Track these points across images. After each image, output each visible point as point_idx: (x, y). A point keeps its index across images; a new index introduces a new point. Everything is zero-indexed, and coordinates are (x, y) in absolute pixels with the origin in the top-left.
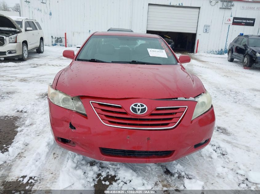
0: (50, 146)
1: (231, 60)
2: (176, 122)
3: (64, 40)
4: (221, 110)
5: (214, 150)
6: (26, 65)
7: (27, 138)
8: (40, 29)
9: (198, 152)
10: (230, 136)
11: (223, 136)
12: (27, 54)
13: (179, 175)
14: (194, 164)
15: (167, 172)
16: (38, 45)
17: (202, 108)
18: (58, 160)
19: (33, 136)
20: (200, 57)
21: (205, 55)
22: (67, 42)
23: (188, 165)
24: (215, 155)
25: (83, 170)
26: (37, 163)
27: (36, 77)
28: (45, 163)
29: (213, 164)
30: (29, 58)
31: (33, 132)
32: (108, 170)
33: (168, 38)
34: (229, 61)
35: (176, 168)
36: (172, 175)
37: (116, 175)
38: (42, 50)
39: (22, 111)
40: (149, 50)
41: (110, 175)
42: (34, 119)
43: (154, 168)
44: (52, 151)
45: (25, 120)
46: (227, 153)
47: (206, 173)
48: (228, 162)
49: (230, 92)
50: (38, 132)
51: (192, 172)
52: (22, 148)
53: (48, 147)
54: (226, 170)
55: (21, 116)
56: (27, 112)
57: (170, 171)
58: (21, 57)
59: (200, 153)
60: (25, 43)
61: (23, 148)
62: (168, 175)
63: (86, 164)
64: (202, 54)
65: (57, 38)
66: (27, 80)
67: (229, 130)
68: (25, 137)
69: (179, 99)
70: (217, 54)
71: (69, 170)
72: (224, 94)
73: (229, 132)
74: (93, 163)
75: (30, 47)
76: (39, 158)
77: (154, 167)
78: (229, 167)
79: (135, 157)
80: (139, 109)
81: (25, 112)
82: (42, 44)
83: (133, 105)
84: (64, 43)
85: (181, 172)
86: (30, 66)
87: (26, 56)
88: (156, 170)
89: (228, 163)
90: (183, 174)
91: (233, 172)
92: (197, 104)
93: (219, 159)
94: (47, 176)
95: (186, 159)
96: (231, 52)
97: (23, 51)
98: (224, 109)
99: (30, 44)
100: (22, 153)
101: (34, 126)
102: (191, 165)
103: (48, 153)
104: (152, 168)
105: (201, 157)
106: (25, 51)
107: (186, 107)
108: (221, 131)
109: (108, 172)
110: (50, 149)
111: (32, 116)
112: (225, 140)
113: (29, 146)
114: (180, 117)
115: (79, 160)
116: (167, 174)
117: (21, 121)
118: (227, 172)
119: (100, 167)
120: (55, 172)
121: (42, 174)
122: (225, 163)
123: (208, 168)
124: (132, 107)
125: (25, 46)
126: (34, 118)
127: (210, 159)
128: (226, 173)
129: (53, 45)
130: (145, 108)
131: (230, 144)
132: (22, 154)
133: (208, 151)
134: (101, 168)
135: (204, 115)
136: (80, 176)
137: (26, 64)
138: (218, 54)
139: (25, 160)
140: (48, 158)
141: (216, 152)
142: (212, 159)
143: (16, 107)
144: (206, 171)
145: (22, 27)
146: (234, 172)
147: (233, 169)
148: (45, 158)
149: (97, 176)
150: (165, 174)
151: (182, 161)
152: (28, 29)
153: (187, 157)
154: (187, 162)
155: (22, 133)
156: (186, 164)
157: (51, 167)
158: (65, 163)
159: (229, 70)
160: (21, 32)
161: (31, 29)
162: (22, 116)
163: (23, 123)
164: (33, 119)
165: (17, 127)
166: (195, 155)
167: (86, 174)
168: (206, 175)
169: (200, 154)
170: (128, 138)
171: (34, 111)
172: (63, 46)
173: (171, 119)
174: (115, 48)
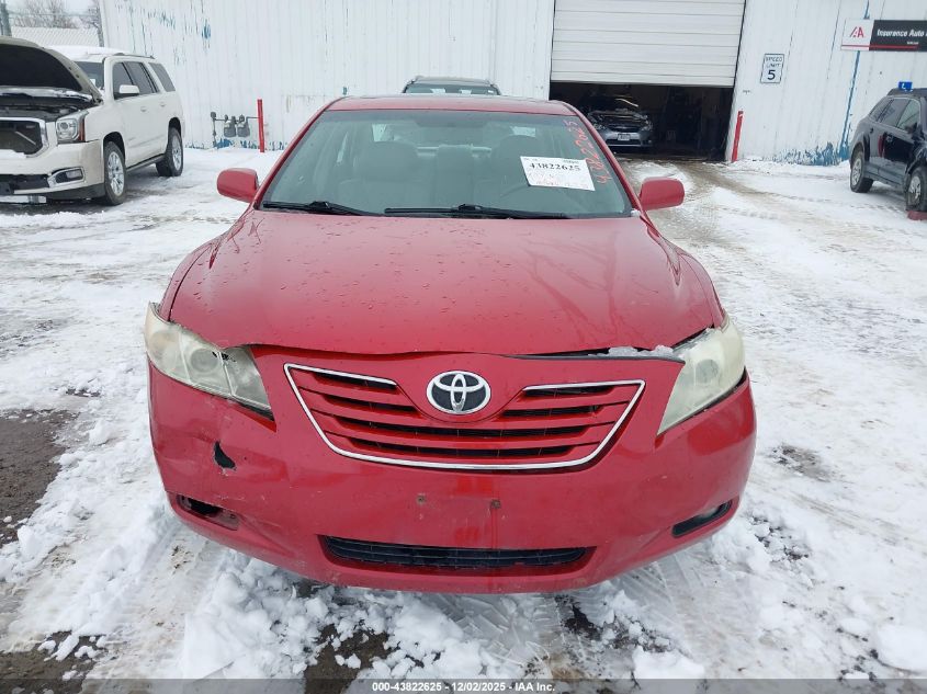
0: (163, 523)
1: (864, 186)
2: (598, 443)
3: (254, 125)
4: (803, 381)
5: (761, 539)
6: (119, 220)
7: (87, 490)
8: (169, 87)
9: (699, 546)
10: (827, 485)
11: (803, 485)
12: (122, 180)
13: (621, 635)
14: (679, 591)
15: (579, 623)
16: (161, 146)
17: (704, 385)
18: (188, 573)
19: (108, 482)
20: (747, 176)
21: (766, 170)
22: (268, 134)
23: (657, 595)
24: (760, 558)
25: (269, 612)
26: (113, 585)
27: (149, 262)
28: (142, 586)
29: (748, 593)
30: (130, 194)
31: (114, 469)
32: (360, 614)
33: (631, 108)
34: (853, 189)
35: (610, 609)
36: (594, 633)
37: (389, 632)
38: (177, 166)
39: (83, 391)
40: (526, 162)
41: (367, 633)
42: (123, 421)
43: (530, 607)
44: (170, 541)
45: (89, 424)
46: (810, 550)
47: (722, 629)
48: (810, 584)
49: (848, 312)
50: (131, 470)
51: (668, 624)
52: (67, 527)
53: (154, 525)
54: (797, 615)
55: (77, 410)
56: (102, 393)
57: (590, 618)
58: (100, 193)
59: (707, 548)
60: (114, 140)
61: (70, 528)
62: (579, 633)
63: (286, 590)
64: (755, 165)
65: (230, 118)
66: (115, 277)
67: (827, 459)
68: (82, 486)
69: (613, 352)
70: (811, 164)
71: (219, 614)
72: (824, 319)
73: (826, 469)
74: (310, 587)
75: (133, 154)
76: (121, 565)
77: (530, 603)
78: (809, 605)
79: (450, 570)
80: (461, 394)
81: (96, 395)
82: (175, 142)
83: (436, 381)
84: (254, 137)
85: (627, 622)
86: (130, 226)
87: (117, 187)
88: (538, 612)
89: (809, 589)
90: (635, 630)
91: (825, 623)
92: (684, 370)
93: (778, 575)
94: (143, 634)
95: (653, 573)
96: (862, 154)
97: (106, 170)
98: (816, 377)
99: (131, 143)
100: (65, 546)
101: (120, 446)
102: (667, 597)
103: (153, 548)
104: (522, 605)
105: (711, 567)
106: (115, 172)
107: (639, 385)
108: (796, 464)
109: (362, 621)
110: (165, 532)
111: (116, 410)
112: (804, 498)
113: (94, 522)
114: (614, 423)
115: (260, 573)
116: (576, 632)
117: (76, 427)
118: (802, 626)
119: (334, 599)
120: (173, 620)
121: (127, 624)
122: (799, 588)
123: (732, 608)
124: (435, 387)
125: (114, 153)
126: (124, 417)
127: (743, 574)
128: (795, 627)
129: (215, 144)
130: (483, 388)
131: (825, 516)
132: (65, 550)
133: (737, 542)
134: (335, 606)
135: (707, 413)
136: (258, 634)
137: (119, 218)
138: (817, 163)
139: (71, 572)
140: (154, 567)
141: (767, 544)
142: (748, 572)
143: (66, 377)
144: (723, 621)
145: (101, 84)
146: (829, 624)
147: (825, 613)
148: (143, 568)
149: (318, 634)
150: (567, 629)
151: (635, 581)
152: (124, 89)
153: (656, 564)
154: (654, 585)
155: (75, 471)
156: (651, 593)
157: (158, 601)
158: (210, 586)
159: (851, 225)
160: (100, 101)
161: (133, 89)
162: (82, 410)
163: (84, 434)
164: (119, 421)
165: (61, 450)
166: (686, 557)
167: (280, 629)
168: (721, 635)
169: (707, 554)
170: (421, 503)
171: (125, 390)
172: (253, 147)
173: (579, 430)
174: (420, 154)
